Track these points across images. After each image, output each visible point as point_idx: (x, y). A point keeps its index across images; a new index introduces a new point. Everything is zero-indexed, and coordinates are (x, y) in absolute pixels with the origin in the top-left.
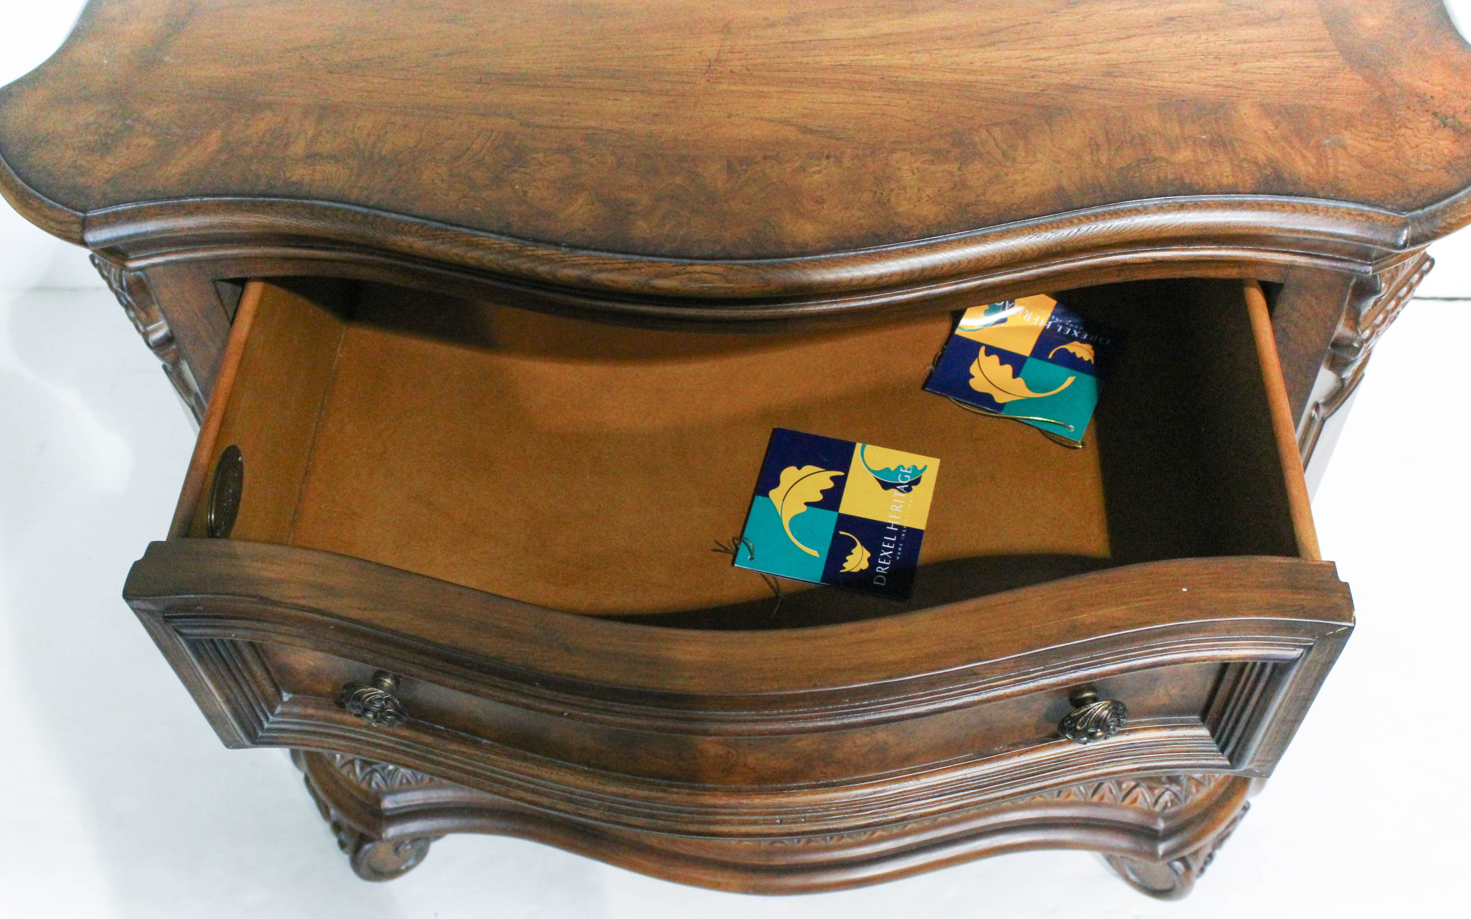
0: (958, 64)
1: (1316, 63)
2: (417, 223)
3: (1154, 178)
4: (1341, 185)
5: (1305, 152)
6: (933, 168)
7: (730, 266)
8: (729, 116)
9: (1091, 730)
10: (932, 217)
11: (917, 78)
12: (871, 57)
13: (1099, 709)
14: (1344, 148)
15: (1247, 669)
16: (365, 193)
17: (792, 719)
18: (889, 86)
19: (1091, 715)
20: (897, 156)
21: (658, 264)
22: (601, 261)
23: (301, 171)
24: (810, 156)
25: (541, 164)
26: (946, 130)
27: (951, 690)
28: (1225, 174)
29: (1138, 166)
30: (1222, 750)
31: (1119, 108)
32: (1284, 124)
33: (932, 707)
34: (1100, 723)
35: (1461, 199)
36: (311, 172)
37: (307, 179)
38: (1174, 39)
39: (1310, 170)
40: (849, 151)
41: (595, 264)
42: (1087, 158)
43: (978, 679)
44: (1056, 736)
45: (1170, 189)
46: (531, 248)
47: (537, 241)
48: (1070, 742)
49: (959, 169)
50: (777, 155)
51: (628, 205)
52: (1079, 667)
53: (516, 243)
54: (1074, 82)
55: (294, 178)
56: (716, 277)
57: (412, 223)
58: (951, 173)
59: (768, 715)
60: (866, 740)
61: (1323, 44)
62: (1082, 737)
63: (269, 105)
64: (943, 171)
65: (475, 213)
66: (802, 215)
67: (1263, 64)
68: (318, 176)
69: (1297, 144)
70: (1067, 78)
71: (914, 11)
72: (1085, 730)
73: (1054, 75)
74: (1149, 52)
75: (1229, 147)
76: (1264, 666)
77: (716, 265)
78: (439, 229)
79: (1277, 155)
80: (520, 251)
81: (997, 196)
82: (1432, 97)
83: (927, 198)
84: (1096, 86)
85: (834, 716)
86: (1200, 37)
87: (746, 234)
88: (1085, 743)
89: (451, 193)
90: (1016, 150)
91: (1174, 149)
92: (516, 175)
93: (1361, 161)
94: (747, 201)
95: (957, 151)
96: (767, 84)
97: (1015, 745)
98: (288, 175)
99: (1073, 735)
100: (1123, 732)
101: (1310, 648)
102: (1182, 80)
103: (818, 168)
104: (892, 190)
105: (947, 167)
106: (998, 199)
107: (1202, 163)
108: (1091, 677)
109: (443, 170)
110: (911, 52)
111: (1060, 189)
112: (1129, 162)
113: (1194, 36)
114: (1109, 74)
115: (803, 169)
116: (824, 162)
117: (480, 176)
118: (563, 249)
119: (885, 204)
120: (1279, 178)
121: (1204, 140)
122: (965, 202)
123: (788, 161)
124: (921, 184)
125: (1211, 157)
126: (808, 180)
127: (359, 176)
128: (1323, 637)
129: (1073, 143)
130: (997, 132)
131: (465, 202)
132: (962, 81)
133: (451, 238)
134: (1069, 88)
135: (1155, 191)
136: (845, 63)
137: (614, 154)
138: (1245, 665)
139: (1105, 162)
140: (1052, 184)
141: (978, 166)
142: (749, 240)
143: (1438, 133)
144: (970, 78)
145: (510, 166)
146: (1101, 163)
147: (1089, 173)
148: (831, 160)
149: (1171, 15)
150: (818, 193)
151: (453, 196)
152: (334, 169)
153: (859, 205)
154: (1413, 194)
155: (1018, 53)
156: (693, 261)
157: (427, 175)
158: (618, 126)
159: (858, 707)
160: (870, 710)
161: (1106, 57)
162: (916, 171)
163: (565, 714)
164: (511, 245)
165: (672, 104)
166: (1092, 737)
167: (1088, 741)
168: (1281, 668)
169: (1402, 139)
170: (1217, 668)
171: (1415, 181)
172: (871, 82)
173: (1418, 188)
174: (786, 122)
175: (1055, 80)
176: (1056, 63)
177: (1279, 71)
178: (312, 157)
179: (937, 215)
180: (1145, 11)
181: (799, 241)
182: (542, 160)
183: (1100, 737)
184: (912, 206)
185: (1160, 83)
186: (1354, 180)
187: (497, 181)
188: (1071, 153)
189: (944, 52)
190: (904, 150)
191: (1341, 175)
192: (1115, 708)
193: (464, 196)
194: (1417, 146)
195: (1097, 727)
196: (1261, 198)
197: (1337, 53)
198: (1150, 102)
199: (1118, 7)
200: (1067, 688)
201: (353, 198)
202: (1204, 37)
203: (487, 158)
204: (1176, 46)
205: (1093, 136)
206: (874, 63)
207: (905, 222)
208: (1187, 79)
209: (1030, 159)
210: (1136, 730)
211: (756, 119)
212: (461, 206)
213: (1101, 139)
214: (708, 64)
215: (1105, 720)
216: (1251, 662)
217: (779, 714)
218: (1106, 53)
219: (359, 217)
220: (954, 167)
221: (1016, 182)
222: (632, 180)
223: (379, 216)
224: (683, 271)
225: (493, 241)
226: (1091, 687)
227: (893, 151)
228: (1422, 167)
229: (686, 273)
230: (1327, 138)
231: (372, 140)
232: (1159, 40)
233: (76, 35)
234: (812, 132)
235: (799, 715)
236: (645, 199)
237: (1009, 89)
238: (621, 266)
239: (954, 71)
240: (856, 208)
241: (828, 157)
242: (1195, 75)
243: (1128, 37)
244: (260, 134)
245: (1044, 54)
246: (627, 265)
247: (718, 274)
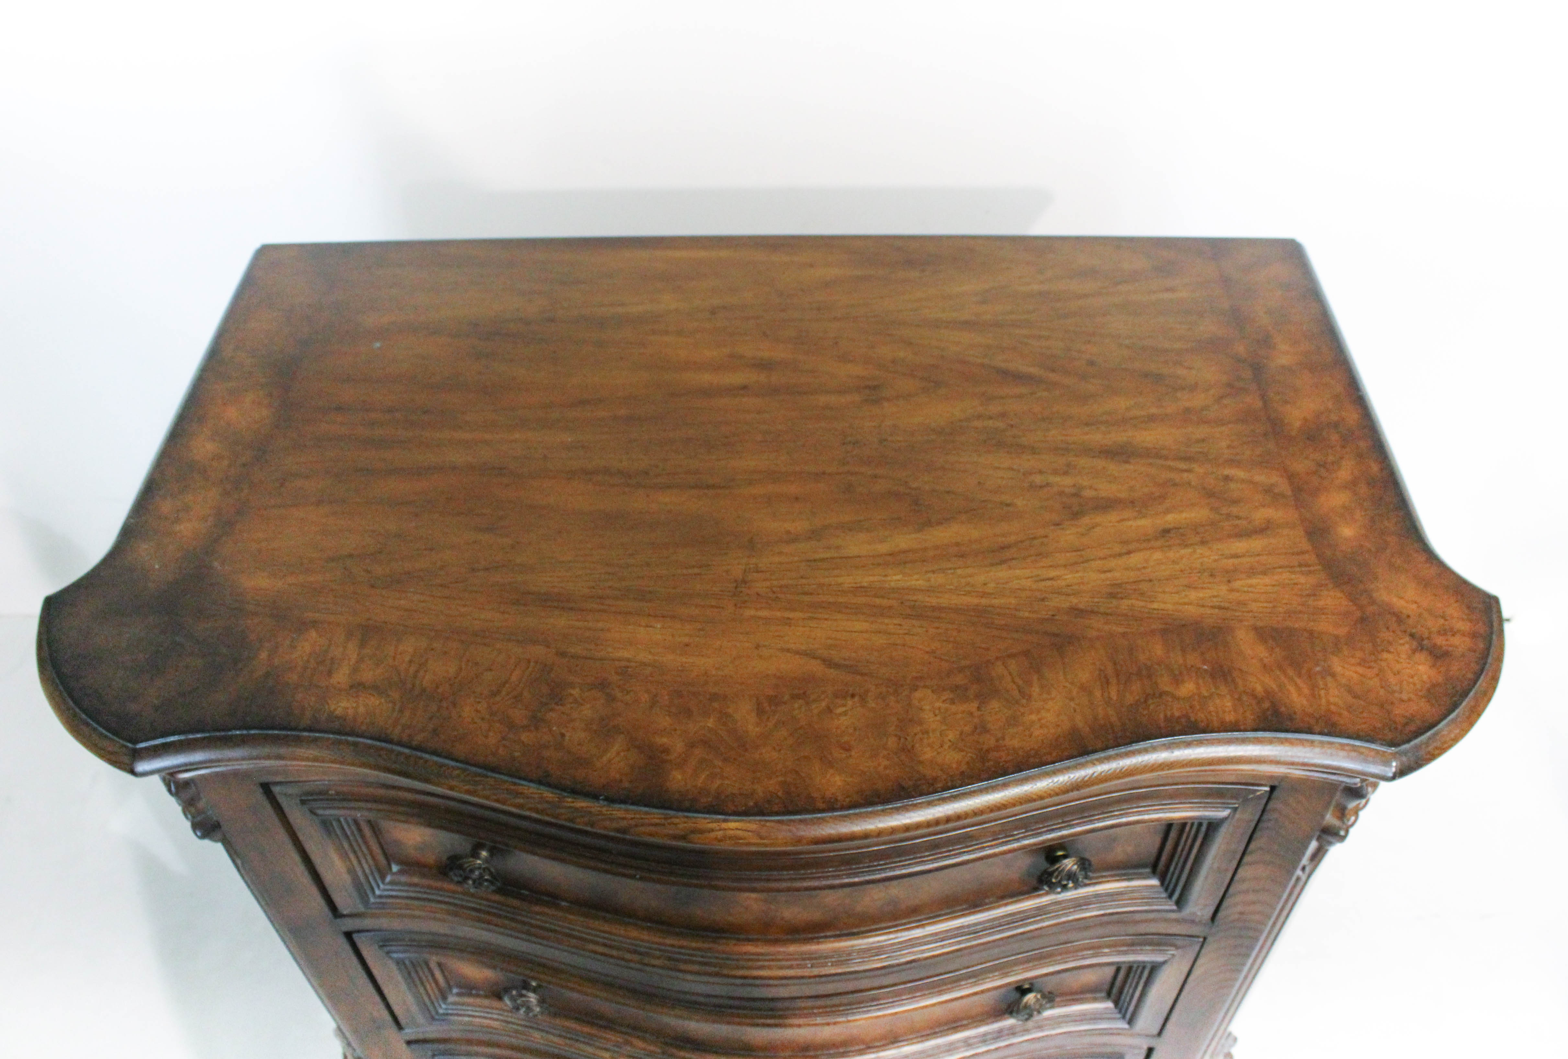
0: (973, 586)
1: (1302, 579)
2: (458, 768)
3: (1162, 716)
4: (1335, 718)
5: (1298, 681)
6: (954, 708)
7: (762, 823)
8: (757, 647)
9: (1065, 882)
10: (954, 766)
11: (934, 601)
12: (889, 578)
13: (1069, 864)
14: (1333, 675)
15: (1187, 829)
16: (407, 731)
17: (823, 877)
18: (909, 611)
19: (1063, 870)
20: (918, 694)
21: (694, 820)
22: (638, 816)
23: (344, 704)
24: (836, 696)
25: (576, 701)
26: (964, 663)
27: (950, 851)
28: (1227, 709)
29: (1145, 702)
30: (1170, 896)
31: (1124, 635)
32: (1277, 650)
33: (936, 865)
34: (1071, 876)
35: (1442, 730)
36: (354, 705)
37: (351, 712)
38: (1171, 554)
39: (1305, 702)
40: (873, 688)
41: (632, 819)
42: (1098, 693)
43: (972, 841)
44: (1036, 889)
45: (1178, 728)
46: (570, 800)
47: (575, 792)
48: (1047, 893)
49: (979, 708)
50: (804, 693)
51: (663, 752)
52: (1053, 830)
53: (556, 794)
54: (1081, 606)
55: (339, 712)
56: (750, 834)
57: (453, 767)
58: (971, 714)
59: (804, 874)
60: (882, 894)
61: (1307, 556)
62: (1056, 888)
63: (314, 624)
64: (963, 712)
65: (514, 759)
66: (831, 765)
67: (1254, 581)
68: (361, 710)
69: (1291, 672)
70: (1074, 600)
71: (928, 523)
72: (1060, 882)
73: (1063, 597)
74: (1149, 570)
75: (1229, 679)
76: (1200, 825)
77: (749, 822)
78: (480, 775)
79: (1274, 686)
80: (559, 802)
81: (1014, 741)
82: (1408, 616)
83: (949, 744)
84: (1102, 610)
85: (856, 875)
86: (1195, 551)
87: (777, 787)
88: (1059, 893)
89: (491, 734)
90: (1031, 686)
91: (1177, 680)
92: (552, 715)
93: (1350, 691)
94: (777, 748)
95: (974, 689)
96: (794, 610)
97: (1003, 898)
98: (333, 707)
99: (1050, 887)
100: (1089, 885)
101: (1235, 809)
102: (1181, 601)
103: (844, 709)
104: (915, 734)
105: (965, 707)
106: (1016, 743)
107: (1205, 697)
108: (1062, 837)
109: (482, 706)
110: (927, 572)
111: (1074, 731)
112: (1137, 698)
113: (1190, 550)
114: (1112, 596)
115: (829, 710)
116: (850, 703)
117: (519, 715)
118: (601, 802)
119: (909, 751)
120: (1276, 712)
121: (1206, 670)
122: (985, 747)
123: (815, 701)
124: (944, 727)
125: (1214, 690)
126: (836, 722)
127: (401, 711)
128: (1246, 800)
129: (1084, 676)
130: (1013, 664)
131: (504, 746)
132: (977, 605)
133: (491, 785)
134: (1077, 612)
135: (1163, 731)
136: (865, 584)
137: (648, 691)
138: (1184, 825)
139: (1115, 698)
140: (1066, 726)
141: (995, 704)
142: (780, 794)
143: (1417, 655)
144: (984, 601)
145: (546, 704)
146: (1112, 699)
147: (1100, 712)
148: (856, 699)
149: (1168, 526)
150: (846, 738)
151: (493, 739)
152: (378, 702)
153: (885, 752)
154: (1399, 727)
155: (1027, 572)
156: (727, 817)
157: (467, 712)
158: (650, 657)
159: (875, 866)
160: (886, 869)
161: (1109, 575)
162: (937, 712)
163: (638, 876)
164: (551, 795)
165: (701, 632)
166: (1065, 888)
167: (1062, 891)
168: (1213, 826)
169: (1384, 664)
170: (1164, 827)
171: (1399, 711)
172: (890, 607)
173: (1404, 721)
174: (811, 655)
175: (1064, 603)
176: (1063, 583)
177: (1269, 589)
178: (357, 687)
179: (959, 763)
180: (1142, 522)
181: (828, 794)
182: (577, 696)
183: (1071, 888)
184: (935, 753)
185: (1162, 606)
186: (1345, 713)
187: (536, 721)
188: (1083, 688)
189: (959, 572)
190: (925, 687)
191: (1332, 707)
192: (1083, 864)
193: (503, 739)
194: (1399, 673)
195: (1068, 880)
196: (1260, 734)
197: (1319, 567)
198: (1154, 627)
199: (1118, 518)
200: (1043, 848)
201: (396, 738)
202: (1199, 551)
203: (526, 694)
204: (1174, 562)
205: (1103, 668)
206: (893, 584)
207: (928, 772)
208: (1186, 600)
209: (1045, 696)
210: (1100, 883)
211: (782, 650)
212: (501, 751)
213: (1110, 670)
214: (735, 585)
215: (1075, 874)
216: (1190, 822)
217: (811, 873)
218: (1110, 571)
219: (402, 759)
220: (973, 706)
221: (1032, 723)
222: (665, 722)
223: (421, 758)
224: (718, 828)
225: (531, 790)
226: (1062, 847)
227: (915, 688)
228: (1405, 696)
229: (720, 830)
230: (1317, 665)
231: (412, 670)
232: (1158, 555)
233: (128, 533)
234: (837, 666)
235: (829, 874)
236: (679, 746)
237: (1021, 614)
238: (657, 821)
239: (968, 593)
240: (881, 755)
241: (853, 696)
242: (1193, 595)
243: (1129, 553)
244: (305, 658)
245: (1052, 573)
246: (663, 821)
247: (751, 831)
